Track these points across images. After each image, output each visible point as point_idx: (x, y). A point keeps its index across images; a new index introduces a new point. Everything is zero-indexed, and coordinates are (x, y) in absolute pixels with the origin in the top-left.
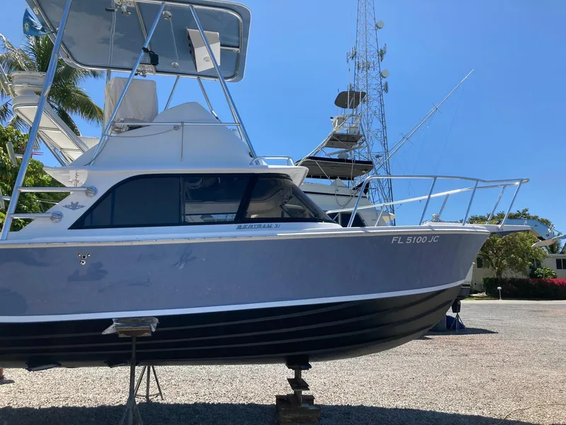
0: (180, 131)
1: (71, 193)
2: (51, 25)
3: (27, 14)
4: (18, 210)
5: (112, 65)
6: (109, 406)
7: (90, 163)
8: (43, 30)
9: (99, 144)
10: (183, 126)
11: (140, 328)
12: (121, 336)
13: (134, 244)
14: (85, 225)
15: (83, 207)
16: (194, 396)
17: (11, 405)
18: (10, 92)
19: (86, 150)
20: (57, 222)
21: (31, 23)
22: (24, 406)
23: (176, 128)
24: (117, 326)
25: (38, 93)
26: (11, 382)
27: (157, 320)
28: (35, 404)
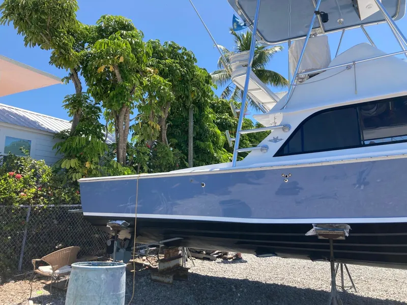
0: (353, 69)
1: (272, 131)
2: (249, 19)
3: (234, 17)
4: (240, 147)
5: (291, 36)
6: (314, 290)
7: (283, 108)
8: (245, 25)
9: (288, 93)
10: (354, 64)
11: (336, 232)
12: (320, 237)
13: (324, 164)
14: (284, 153)
15: (281, 140)
16: (385, 293)
17: (248, 278)
18: (229, 70)
19: (278, 100)
20: (265, 152)
21: (238, 22)
22: (256, 280)
23: (348, 68)
24: (316, 230)
25: (246, 66)
26: (246, 262)
27: (349, 227)
28: (263, 280)
